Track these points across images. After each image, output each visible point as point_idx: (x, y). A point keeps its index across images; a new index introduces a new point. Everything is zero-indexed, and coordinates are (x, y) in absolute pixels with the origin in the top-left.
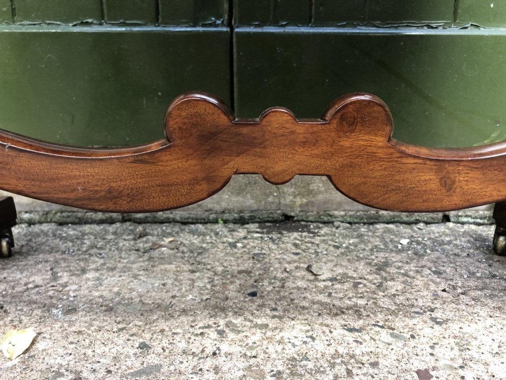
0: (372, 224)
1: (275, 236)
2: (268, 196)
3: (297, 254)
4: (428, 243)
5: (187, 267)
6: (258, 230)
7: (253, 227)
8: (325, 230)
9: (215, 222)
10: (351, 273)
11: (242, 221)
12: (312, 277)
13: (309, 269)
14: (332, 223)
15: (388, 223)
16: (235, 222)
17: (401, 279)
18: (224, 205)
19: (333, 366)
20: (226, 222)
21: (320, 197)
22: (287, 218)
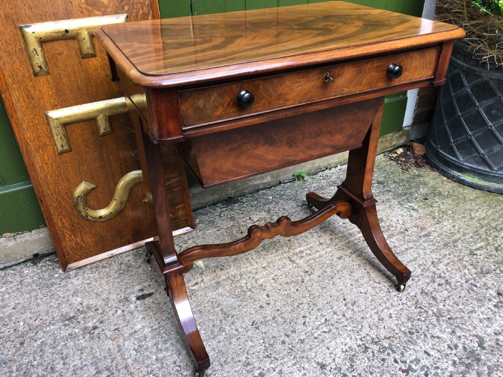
0: (257, 192)
1: (230, 207)
2: (222, 193)
3: (242, 214)
4: (278, 196)
5: (215, 230)
6: (223, 206)
7: (220, 205)
8: (244, 200)
9: (205, 207)
10: (262, 217)
11: (214, 204)
12: (252, 222)
13: (250, 218)
14: (245, 195)
15: (262, 190)
16: (212, 205)
17: (276, 214)
18: (207, 200)
19: (271, 245)
20: (209, 206)
21: (240, 188)
22: (230, 198)
